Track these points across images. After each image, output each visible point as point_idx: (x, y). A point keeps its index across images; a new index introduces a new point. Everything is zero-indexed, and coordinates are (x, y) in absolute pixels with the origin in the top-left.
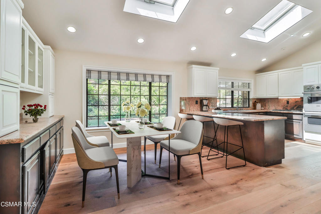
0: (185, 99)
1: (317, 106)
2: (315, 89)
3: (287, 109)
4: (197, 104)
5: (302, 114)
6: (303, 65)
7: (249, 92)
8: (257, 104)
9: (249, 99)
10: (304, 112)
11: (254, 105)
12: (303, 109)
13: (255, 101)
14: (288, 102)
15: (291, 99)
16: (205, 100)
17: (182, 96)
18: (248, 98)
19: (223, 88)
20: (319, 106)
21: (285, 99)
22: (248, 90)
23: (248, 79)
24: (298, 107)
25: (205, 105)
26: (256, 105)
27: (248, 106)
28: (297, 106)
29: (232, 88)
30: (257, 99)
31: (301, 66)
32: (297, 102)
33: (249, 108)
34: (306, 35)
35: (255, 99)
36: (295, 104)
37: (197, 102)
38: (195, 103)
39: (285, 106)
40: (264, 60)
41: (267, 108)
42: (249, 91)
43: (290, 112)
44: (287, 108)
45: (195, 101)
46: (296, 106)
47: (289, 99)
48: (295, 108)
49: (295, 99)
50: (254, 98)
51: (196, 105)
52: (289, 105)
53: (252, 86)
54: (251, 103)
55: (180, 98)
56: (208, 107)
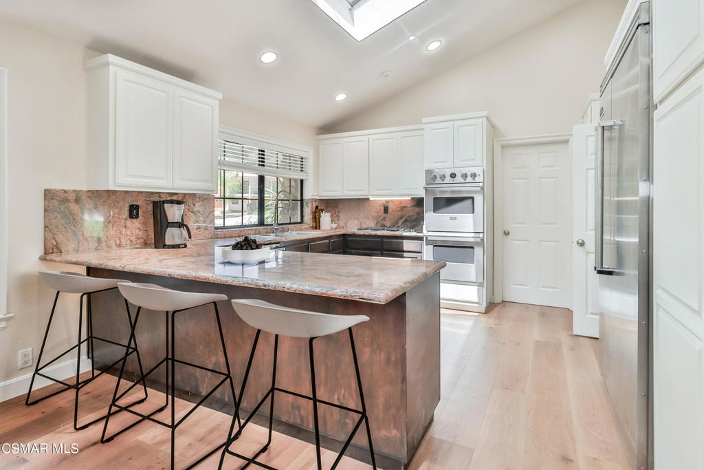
0: (72, 197)
1: (451, 218)
2: (448, 179)
3: (384, 226)
4: (137, 217)
5: (420, 239)
6: (424, 120)
7: (302, 181)
8: (322, 214)
9: (302, 200)
10: (425, 232)
11: (315, 217)
12: (424, 226)
13: (317, 207)
14: (386, 210)
15: (392, 201)
16: (172, 202)
17: (57, 185)
18: (299, 198)
19: (233, 166)
20: (455, 219)
21: (381, 203)
22: (299, 176)
23: (300, 146)
24: (406, 221)
25: (174, 225)
26: (320, 216)
27: (299, 220)
28: (404, 219)
29: (261, 167)
30: (322, 201)
31: (420, 123)
32: (403, 208)
33: (302, 226)
34: (434, 46)
35: (316, 200)
36: (399, 213)
37: (134, 212)
38: (127, 213)
39: (380, 217)
40: (341, 97)
41: (342, 224)
42: (302, 178)
43: (397, 233)
44: (385, 223)
45: (127, 208)
46: (401, 218)
47: (387, 202)
48: (401, 222)
49: (401, 202)
50: (313, 197)
51: (129, 222)
52: (389, 216)
53: (310, 165)
54: (308, 212)
55: (45, 190)
56: (185, 232)
